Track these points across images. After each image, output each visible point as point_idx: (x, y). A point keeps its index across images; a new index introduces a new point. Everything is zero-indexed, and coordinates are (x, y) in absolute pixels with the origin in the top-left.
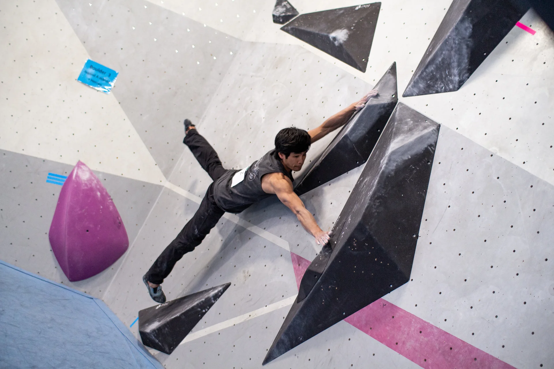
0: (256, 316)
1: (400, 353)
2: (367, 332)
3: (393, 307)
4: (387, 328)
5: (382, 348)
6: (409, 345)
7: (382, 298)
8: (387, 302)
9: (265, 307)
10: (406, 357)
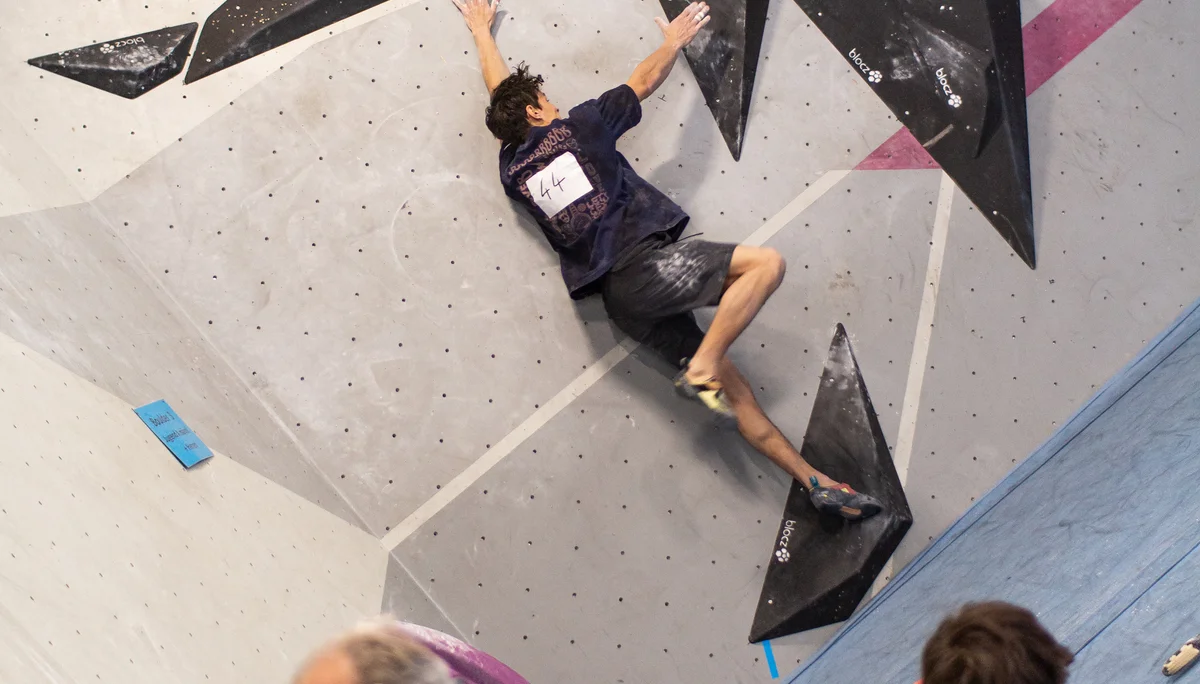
0: (940, 270)
1: (1111, 25)
2: (1062, 65)
3: (1041, 16)
4: (1069, 33)
5: (1093, 50)
6: (1105, 10)
7: (1023, 25)
8: (1033, 21)
9: (932, 247)
10: (1118, 18)
